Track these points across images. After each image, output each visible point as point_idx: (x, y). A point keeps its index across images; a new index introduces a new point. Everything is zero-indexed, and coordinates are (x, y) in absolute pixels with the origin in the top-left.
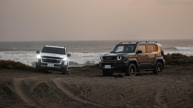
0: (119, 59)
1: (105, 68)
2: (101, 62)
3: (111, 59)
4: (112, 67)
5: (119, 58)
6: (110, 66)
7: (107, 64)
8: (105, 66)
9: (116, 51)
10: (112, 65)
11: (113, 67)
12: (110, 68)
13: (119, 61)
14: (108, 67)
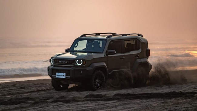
0: (78, 65)
1: (57, 77)
2: (51, 67)
3: (66, 64)
4: (67, 76)
5: (79, 62)
6: (65, 74)
7: (59, 71)
8: (57, 74)
9: (75, 49)
10: (67, 72)
11: (69, 77)
12: (65, 77)
13: (79, 67)
14: (61, 75)
